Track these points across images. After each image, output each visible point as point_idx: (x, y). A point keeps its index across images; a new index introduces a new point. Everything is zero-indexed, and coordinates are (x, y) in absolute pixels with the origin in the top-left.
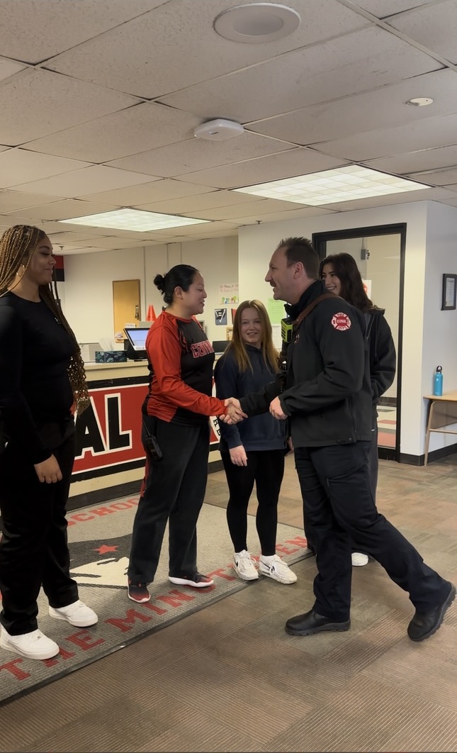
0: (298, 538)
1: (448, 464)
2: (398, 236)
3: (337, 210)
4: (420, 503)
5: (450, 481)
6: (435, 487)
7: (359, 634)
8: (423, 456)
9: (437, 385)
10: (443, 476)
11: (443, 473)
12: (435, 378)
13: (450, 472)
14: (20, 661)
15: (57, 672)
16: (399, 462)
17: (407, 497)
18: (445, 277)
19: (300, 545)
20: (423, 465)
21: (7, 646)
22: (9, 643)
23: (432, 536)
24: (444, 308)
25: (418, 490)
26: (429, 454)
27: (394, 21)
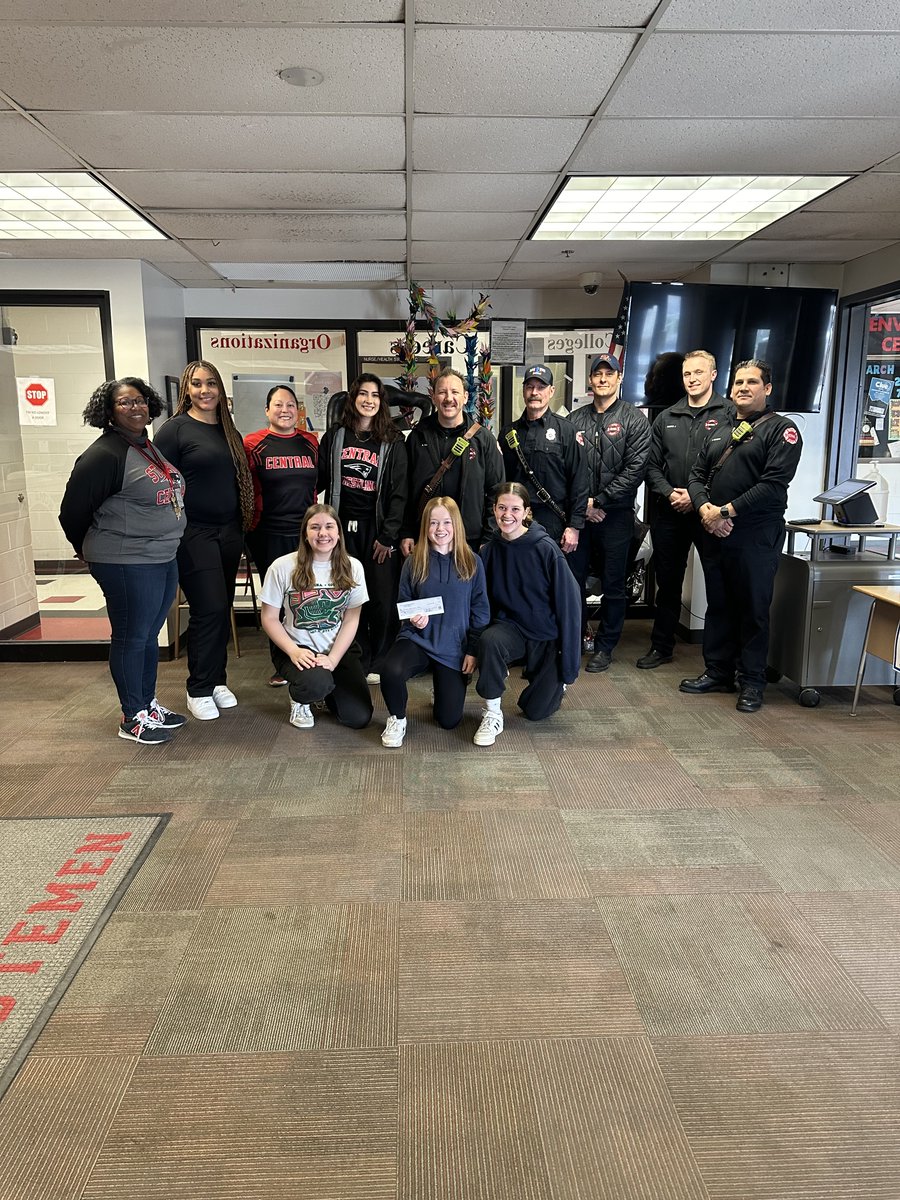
2: (96, 311)
8: (173, 645)
18: (168, 380)
20: (174, 658)
26: (180, 639)
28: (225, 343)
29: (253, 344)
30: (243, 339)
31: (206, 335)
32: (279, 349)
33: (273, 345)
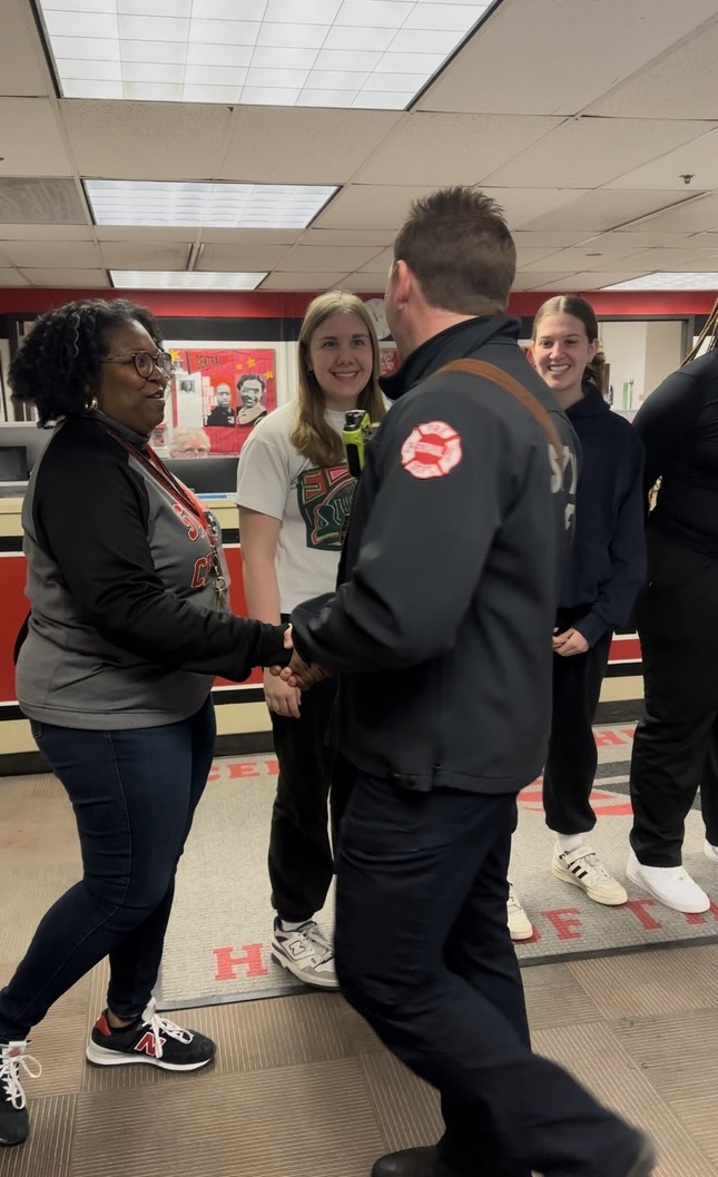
14: (651, 903)
15: (703, 935)
21: (634, 877)
22: (639, 874)
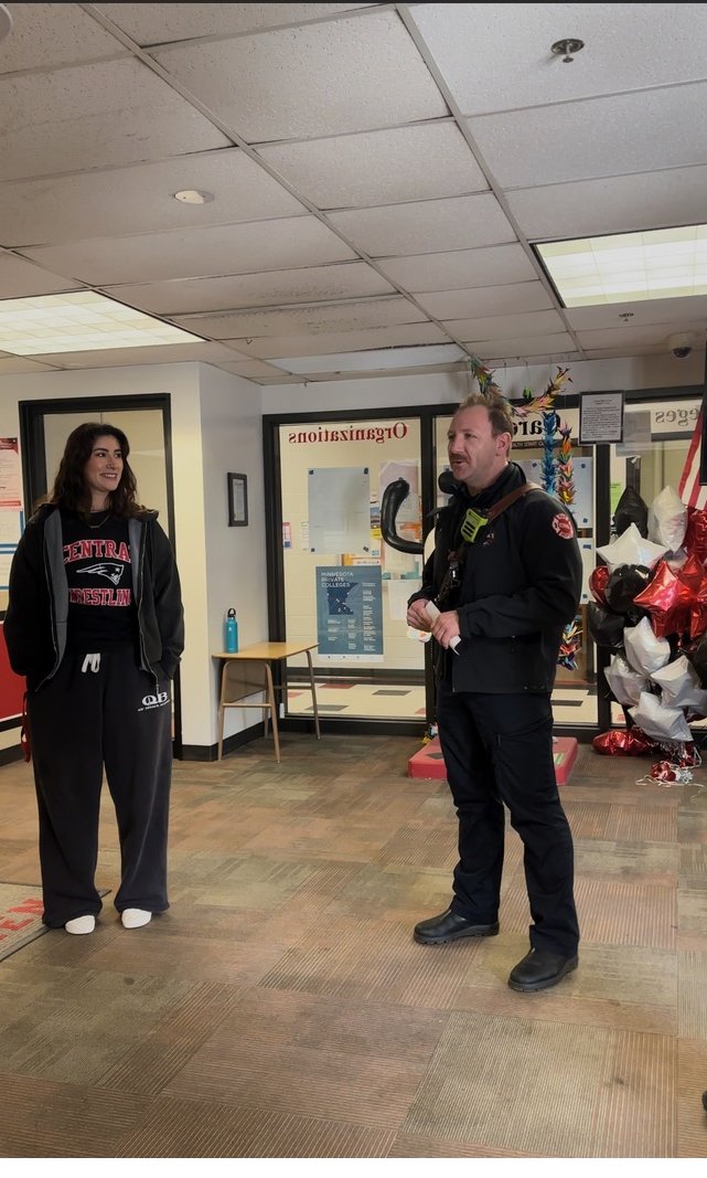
0: (31, 901)
1: (251, 754)
2: (159, 413)
3: (58, 364)
4: (219, 816)
5: (256, 777)
6: (238, 789)
7: (151, 1033)
8: (217, 745)
9: (230, 638)
10: (246, 772)
11: (245, 768)
12: (226, 626)
13: (256, 765)
16: (181, 759)
17: (200, 809)
18: (230, 477)
19: (34, 912)
20: (217, 759)
23: (243, 861)
24: (232, 523)
25: (213, 797)
26: (224, 741)
27: (163, 55)
28: (303, 438)
29: (330, 437)
30: (320, 434)
31: (285, 431)
32: (355, 441)
33: (349, 437)
